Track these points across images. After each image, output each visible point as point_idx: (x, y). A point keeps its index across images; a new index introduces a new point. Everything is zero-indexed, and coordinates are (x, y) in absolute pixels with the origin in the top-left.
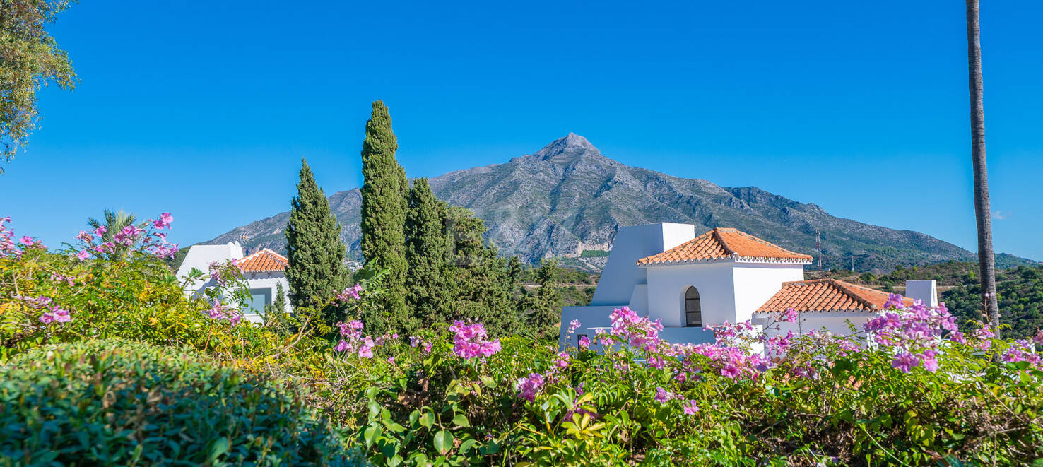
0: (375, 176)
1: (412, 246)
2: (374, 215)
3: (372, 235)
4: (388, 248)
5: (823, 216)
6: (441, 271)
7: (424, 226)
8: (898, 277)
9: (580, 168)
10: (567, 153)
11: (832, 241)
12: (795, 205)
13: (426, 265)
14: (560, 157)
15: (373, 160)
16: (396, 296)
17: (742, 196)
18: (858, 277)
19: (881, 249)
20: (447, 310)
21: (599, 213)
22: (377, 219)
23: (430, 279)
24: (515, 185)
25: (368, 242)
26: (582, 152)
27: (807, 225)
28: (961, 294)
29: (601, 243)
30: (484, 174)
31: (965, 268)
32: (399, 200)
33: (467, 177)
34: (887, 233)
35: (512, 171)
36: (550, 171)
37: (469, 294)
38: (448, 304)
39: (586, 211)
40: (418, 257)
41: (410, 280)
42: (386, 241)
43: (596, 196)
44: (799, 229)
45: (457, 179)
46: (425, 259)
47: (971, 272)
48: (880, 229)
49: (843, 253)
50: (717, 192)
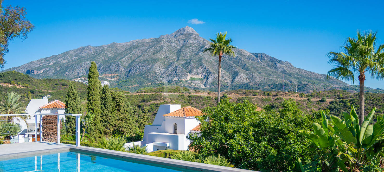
0: (92, 85)
1: (103, 105)
2: (91, 96)
3: (91, 102)
4: (95, 106)
5: (291, 67)
6: (111, 112)
7: (106, 100)
8: (313, 95)
9: (190, 41)
10: (185, 35)
11: (294, 78)
12: (280, 62)
13: (107, 111)
14: (181, 36)
15: (91, 80)
16: (97, 120)
17: (259, 57)
18: (298, 95)
19: (313, 81)
20: (113, 124)
21: (197, 61)
22: (92, 98)
23: (108, 115)
24: (161, 48)
25: (89, 104)
26: (192, 34)
27: (284, 70)
28: (336, 103)
29: (198, 75)
30: (148, 42)
31: (339, 92)
32: (99, 92)
33: (140, 43)
34: (316, 75)
35: (160, 41)
36: (177, 42)
37: (120, 119)
38: (113, 122)
39: (192, 61)
40: (104, 109)
41: (102, 115)
42: (95, 104)
43: (197, 54)
44: (281, 72)
45: (135, 44)
46: (106, 109)
47: (341, 94)
48: (313, 73)
49: (298, 83)
50: (248, 55)
